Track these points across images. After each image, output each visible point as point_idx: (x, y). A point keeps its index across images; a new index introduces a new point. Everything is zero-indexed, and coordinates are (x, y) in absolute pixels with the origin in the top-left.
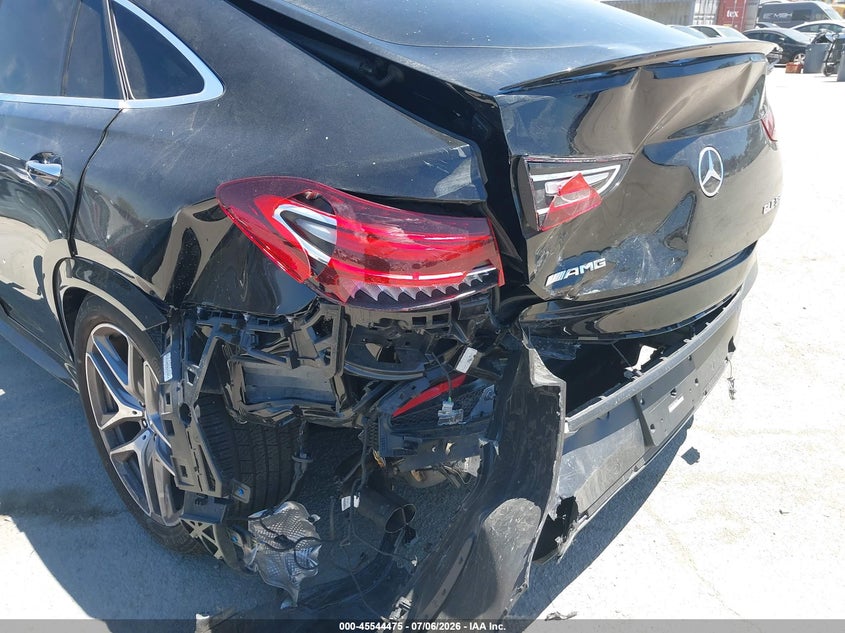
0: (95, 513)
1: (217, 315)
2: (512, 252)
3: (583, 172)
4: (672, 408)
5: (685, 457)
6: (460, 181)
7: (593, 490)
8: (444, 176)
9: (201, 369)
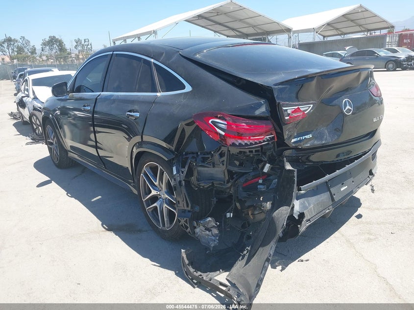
0: (140, 231)
1: (190, 154)
2: (279, 130)
3: (300, 107)
4: (342, 189)
5: (356, 217)
6: (262, 110)
7: (311, 212)
8: (257, 109)
9: (185, 170)
